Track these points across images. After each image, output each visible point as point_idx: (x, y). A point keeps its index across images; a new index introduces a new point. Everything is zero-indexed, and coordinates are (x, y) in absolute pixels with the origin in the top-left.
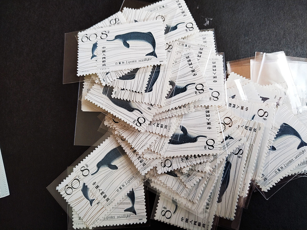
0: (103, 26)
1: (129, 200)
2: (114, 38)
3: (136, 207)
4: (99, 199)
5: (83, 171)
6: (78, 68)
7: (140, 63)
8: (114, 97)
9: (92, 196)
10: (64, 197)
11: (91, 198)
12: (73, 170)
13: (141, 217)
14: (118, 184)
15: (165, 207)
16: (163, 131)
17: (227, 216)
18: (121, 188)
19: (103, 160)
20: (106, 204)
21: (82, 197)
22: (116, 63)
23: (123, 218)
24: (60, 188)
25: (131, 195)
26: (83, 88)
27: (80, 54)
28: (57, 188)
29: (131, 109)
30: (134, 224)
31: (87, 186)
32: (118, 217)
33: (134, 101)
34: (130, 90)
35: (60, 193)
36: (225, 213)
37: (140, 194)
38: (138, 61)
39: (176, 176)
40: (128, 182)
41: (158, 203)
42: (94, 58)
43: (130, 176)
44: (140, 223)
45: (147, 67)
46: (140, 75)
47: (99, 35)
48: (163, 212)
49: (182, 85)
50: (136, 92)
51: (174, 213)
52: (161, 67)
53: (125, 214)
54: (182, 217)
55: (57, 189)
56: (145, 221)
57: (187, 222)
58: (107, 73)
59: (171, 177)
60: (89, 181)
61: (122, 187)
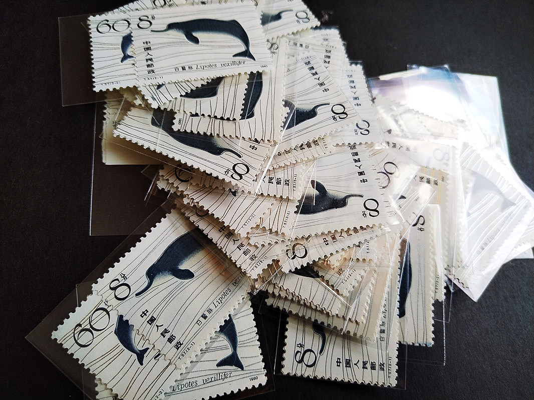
0: (138, 7)
1: (224, 341)
2: (165, 27)
3: (241, 352)
4: (159, 346)
5: (114, 289)
6: (94, 77)
7: (223, 68)
8: (179, 130)
9: (142, 342)
10: (72, 354)
11: (139, 348)
12: (93, 289)
13: (253, 374)
14: (197, 307)
15: (300, 344)
16: (282, 191)
17: (421, 341)
18: (204, 317)
19: (159, 261)
20: (176, 355)
21: (117, 347)
22: (177, 69)
23: (216, 383)
24: (63, 333)
25: (228, 329)
26: (105, 119)
27: (97, 54)
28: (55, 335)
29: (217, 151)
30: (242, 390)
31: (127, 321)
32: (206, 382)
33: (221, 135)
34: (209, 116)
35: (61, 344)
36: (416, 336)
37: (246, 325)
38: (219, 65)
39: (315, 275)
40: (219, 301)
41: (286, 337)
42: (128, 61)
43: (220, 289)
44: (254, 386)
45: (238, 76)
46: (227, 89)
47: (134, 22)
48: (299, 354)
49: (307, 107)
50: (222, 118)
51: (321, 352)
52: (264, 77)
53: (220, 371)
54: (338, 359)
55: (53, 337)
56: (263, 380)
57: (350, 367)
58: (159, 86)
59: (306, 280)
60: (131, 311)
61: (207, 314)
